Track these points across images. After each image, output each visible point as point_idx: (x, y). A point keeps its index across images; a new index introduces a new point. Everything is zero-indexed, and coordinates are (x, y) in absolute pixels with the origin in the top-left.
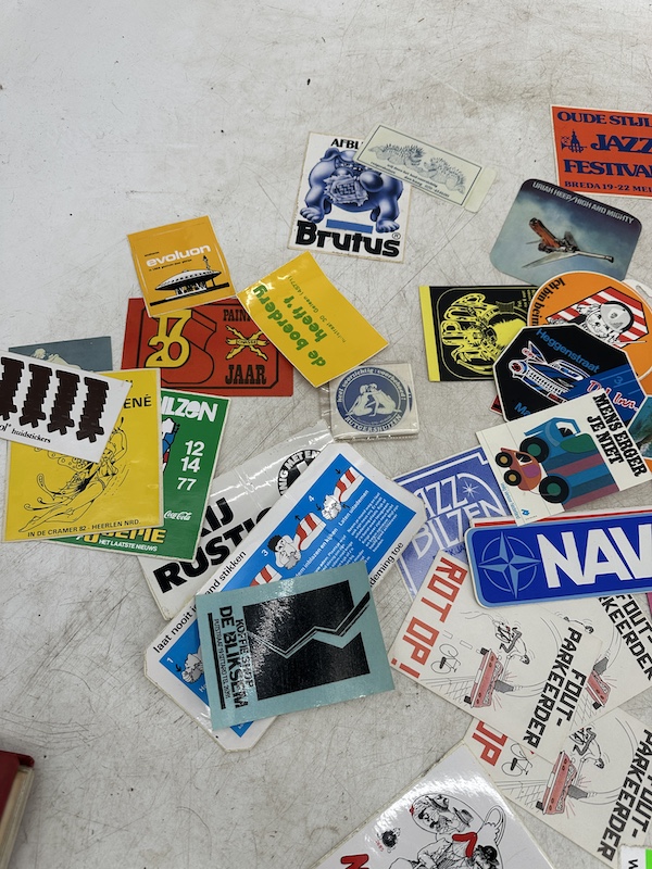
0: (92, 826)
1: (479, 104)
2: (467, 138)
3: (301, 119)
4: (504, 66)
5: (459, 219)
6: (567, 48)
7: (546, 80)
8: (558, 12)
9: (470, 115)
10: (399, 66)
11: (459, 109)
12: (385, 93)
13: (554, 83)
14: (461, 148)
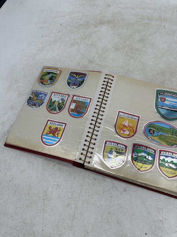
0: (11, 165)
1: (97, 25)
2: (94, 32)
3: (59, 32)
4: (104, 17)
5: (92, 48)
6: (118, 11)
7: (113, 18)
8: (116, 4)
9: (96, 27)
10: (81, 19)
11: (93, 26)
12: (77, 25)
13: (115, 19)
14: (93, 34)
